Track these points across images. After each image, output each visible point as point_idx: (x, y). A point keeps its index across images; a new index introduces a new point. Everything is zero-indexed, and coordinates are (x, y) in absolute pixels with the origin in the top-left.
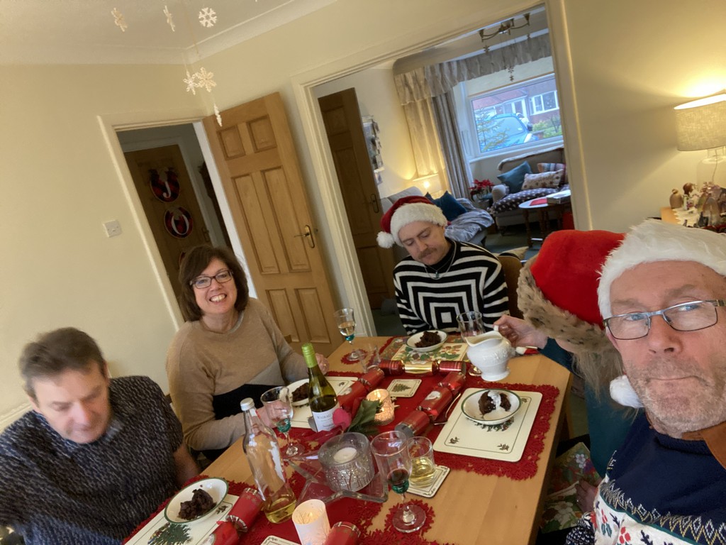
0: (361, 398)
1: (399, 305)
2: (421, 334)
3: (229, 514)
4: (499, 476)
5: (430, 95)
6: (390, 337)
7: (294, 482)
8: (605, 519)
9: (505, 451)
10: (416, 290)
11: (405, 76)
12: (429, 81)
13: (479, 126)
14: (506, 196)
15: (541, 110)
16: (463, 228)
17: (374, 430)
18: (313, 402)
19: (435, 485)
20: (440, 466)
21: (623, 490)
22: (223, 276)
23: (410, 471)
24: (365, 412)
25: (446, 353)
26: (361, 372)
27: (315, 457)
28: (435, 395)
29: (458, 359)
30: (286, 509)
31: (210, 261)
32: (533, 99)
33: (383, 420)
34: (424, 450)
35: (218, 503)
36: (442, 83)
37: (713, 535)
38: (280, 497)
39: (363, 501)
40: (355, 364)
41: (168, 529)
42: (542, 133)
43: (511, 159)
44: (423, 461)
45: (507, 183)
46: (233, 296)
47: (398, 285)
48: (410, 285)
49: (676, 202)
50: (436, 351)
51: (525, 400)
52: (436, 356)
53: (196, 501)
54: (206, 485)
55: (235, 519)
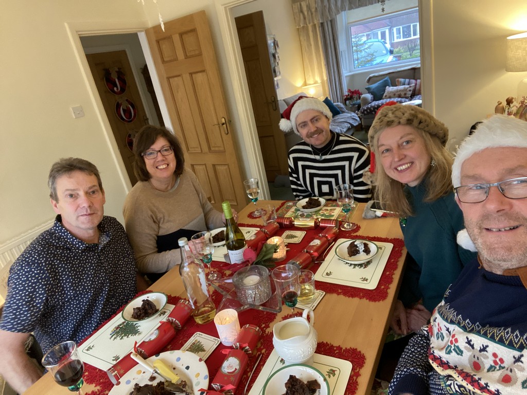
0: (263, 242)
1: (291, 178)
2: (307, 200)
3: (169, 317)
4: (360, 298)
5: (319, 20)
6: (283, 201)
7: (214, 297)
8: (440, 329)
9: (365, 282)
10: (304, 167)
11: (301, 5)
12: (319, 9)
13: (354, 48)
14: (371, 103)
15: (400, 38)
16: (337, 126)
17: (273, 264)
18: (229, 243)
19: (315, 302)
20: (318, 291)
21: (456, 309)
22: (166, 150)
23: (299, 293)
24: (266, 251)
25: (324, 214)
26: (262, 225)
27: (230, 281)
28: (317, 242)
29: (333, 218)
30: (209, 315)
31: (156, 139)
32: (395, 30)
33: (278, 258)
34: (308, 279)
35: (160, 309)
36: (329, 11)
37: (519, 341)
38: (204, 307)
39: (263, 312)
40: (258, 219)
41: (124, 326)
42: (400, 56)
43: (376, 74)
44: (307, 287)
45: (372, 93)
46: (173, 165)
47: (291, 163)
48: (300, 163)
49: (499, 110)
50: (317, 212)
51: (381, 248)
52: (317, 216)
53: (145, 307)
54: (151, 297)
55: (173, 320)
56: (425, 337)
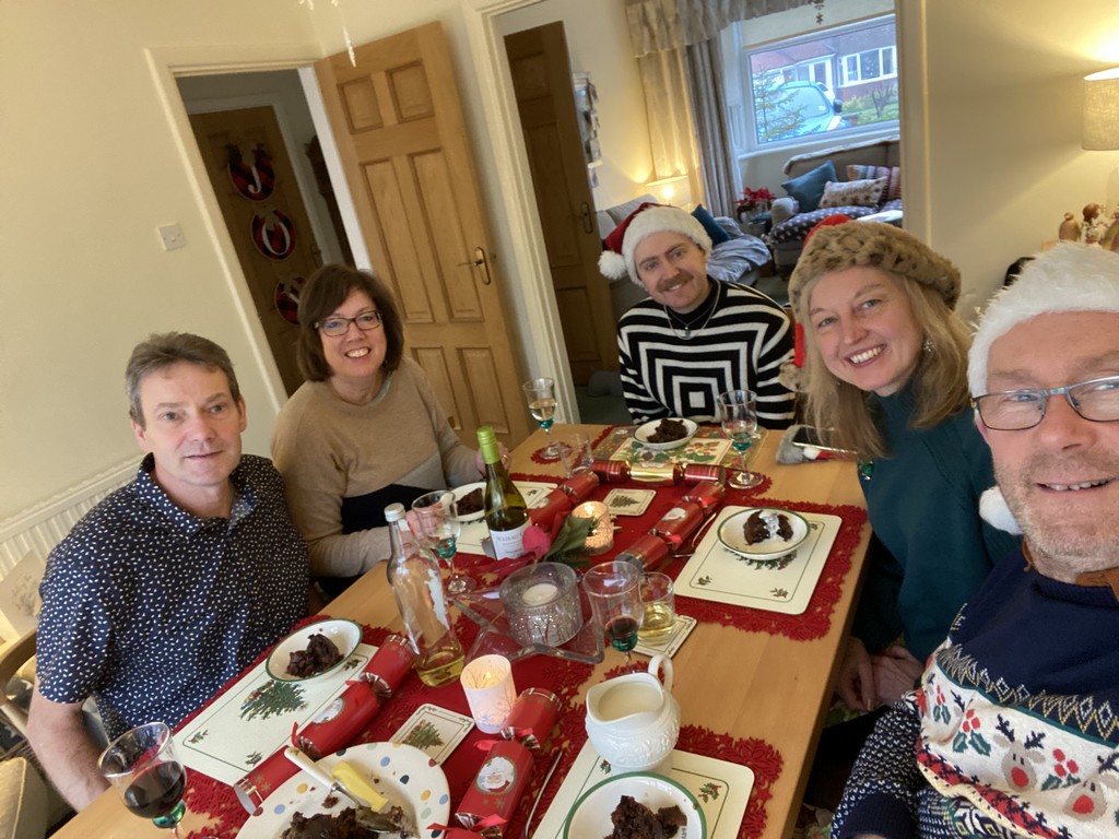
0: (565, 513)
1: (624, 378)
3: (365, 671)
4: (772, 633)
5: (683, 41)
6: (606, 427)
7: (460, 630)
8: (940, 699)
9: (782, 598)
10: (653, 355)
11: (644, 8)
12: (683, 17)
13: (758, 100)
14: (793, 217)
15: (856, 79)
16: (722, 265)
17: (584, 560)
18: (491, 516)
19: (676, 641)
20: (682, 616)
21: (975, 657)
22: (367, 319)
23: (641, 621)
24: (571, 533)
25: (694, 453)
26: (562, 477)
27: (494, 595)
28: (678, 514)
29: (712, 463)
30: (448, 668)
31: (347, 293)
32: (844, 61)
33: (597, 546)
34: (659, 593)
35: (347, 655)
36: (704, 22)
37: (1110, 724)
38: (440, 650)
39: (564, 661)
40: (553, 464)
41: (271, 690)
42: (856, 118)
43: (805, 156)
44: (658, 609)
45: (796, 196)
46: (380, 351)
47: (624, 346)
48: (643, 346)
49: (1069, 232)
50: (678, 450)
51: (815, 527)
52: (679, 457)
53: (314, 651)
54: (328, 629)
55: (373, 678)
56: (910, 716)
